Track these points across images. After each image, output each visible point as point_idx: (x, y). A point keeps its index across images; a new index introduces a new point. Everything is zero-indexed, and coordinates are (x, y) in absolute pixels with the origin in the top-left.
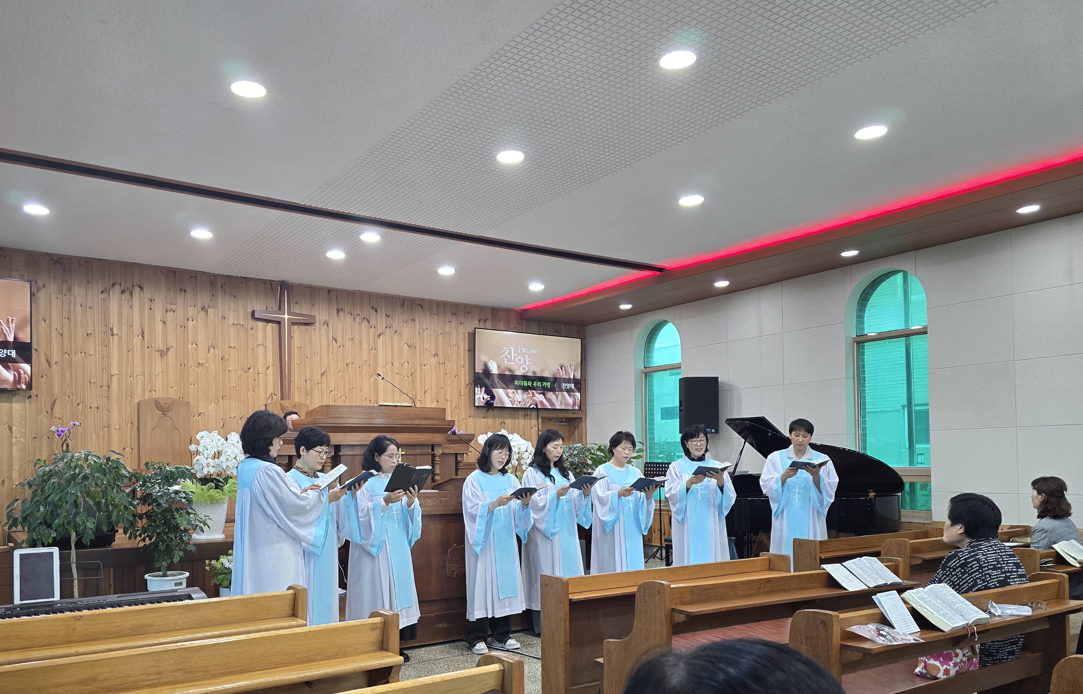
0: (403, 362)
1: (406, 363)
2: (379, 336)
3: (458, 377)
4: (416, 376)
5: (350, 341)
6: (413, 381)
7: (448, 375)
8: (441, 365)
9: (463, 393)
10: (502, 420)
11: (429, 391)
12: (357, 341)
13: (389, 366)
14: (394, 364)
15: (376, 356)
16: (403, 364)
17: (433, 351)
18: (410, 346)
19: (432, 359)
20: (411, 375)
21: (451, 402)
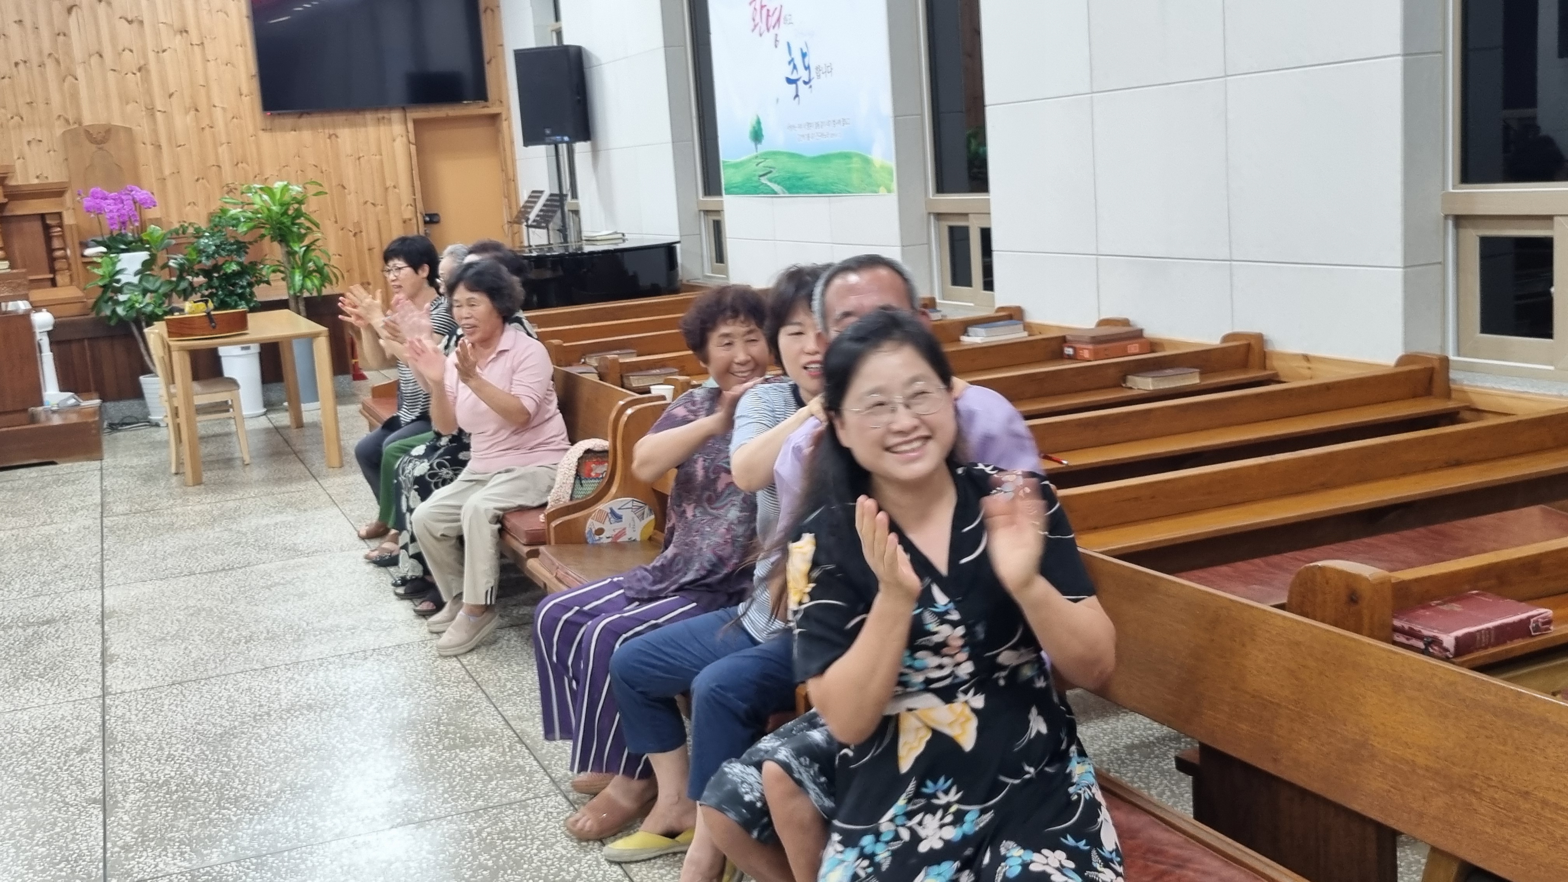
0: (120, 48)
1: (127, 52)
2: (70, 10)
3: (233, 66)
4: (148, 71)
5: (15, 26)
6: (146, 80)
7: (212, 63)
8: (196, 47)
9: (245, 90)
10: (331, 132)
11: (176, 94)
12: (28, 23)
13: (95, 59)
14: (104, 55)
15: (68, 46)
16: (120, 54)
17: (177, 25)
18: (130, 22)
19: (179, 37)
20: (140, 70)
21: (223, 108)
